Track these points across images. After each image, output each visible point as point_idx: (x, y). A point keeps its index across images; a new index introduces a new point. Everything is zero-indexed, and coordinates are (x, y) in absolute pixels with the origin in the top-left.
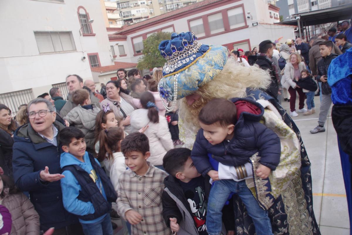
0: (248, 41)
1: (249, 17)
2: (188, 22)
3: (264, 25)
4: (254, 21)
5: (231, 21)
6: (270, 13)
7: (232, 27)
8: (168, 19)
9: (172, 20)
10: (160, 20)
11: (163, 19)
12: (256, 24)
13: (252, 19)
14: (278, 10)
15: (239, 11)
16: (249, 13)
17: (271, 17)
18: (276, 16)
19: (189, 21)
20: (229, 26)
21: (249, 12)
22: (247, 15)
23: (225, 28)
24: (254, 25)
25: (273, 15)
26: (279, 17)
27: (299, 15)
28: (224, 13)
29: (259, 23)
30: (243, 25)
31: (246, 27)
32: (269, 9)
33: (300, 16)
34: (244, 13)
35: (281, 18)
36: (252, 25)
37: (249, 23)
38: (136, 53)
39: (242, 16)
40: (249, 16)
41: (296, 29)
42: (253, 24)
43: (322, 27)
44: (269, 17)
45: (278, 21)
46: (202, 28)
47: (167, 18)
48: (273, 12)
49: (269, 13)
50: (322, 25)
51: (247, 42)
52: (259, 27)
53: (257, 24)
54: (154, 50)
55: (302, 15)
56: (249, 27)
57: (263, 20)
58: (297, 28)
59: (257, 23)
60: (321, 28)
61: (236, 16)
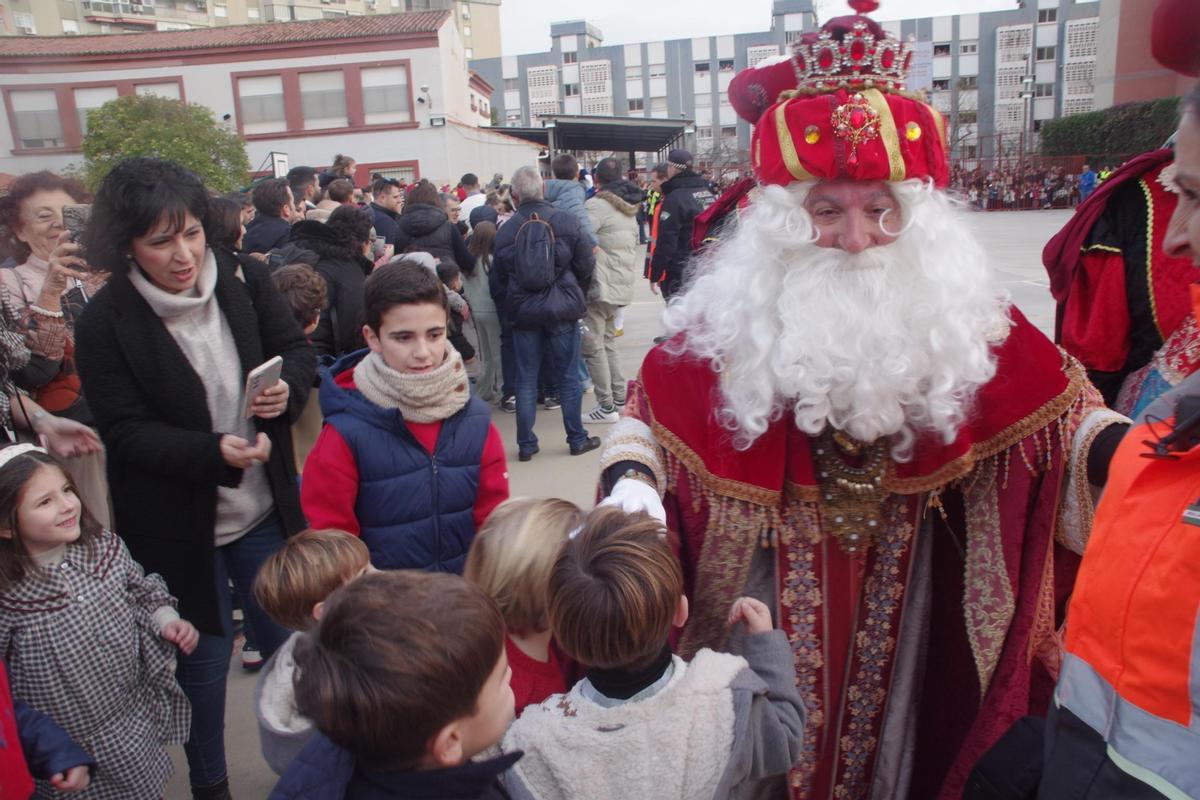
0: (413, 165)
1: (421, 100)
2: (232, 80)
3: (460, 128)
4: (435, 112)
5: (369, 101)
6: (472, 96)
7: (370, 120)
8: (164, 55)
9: (180, 62)
10: (132, 53)
11: (144, 52)
12: (441, 123)
13: (430, 107)
14: (489, 93)
15: (396, 77)
16: (424, 90)
17: (474, 108)
18: (484, 109)
19: (237, 77)
20: (362, 115)
21: (425, 86)
22: (417, 94)
23: (349, 119)
24: (435, 124)
25: (477, 104)
26: (489, 112)
27: (554, 119)
28: (352, 74)
29: (449, 121)
30: (404, 118)
31: (413, 125)
32: (470, 86)
33: (556, 122)
34: (409, 87)
35: (493, 115)
36: (429, 122)
37: (422, 115)
38: (23, 147)
39: (403, 94)
40: (423, 96)
41: (542, 154)
42: (431, 120)
43: (590, 157)
44: (469, 107)
45: (487, 123)
46: (278, 107)
47: (162, 51)
48: (478, 96)
49: (470, 97)
50: (592, 153)
51: (411, 169)
52: (447, 130)
53: (444, 122)
54: (137, 149)
55: (560, 120)
56: (421, 126)
57: (457, 115)
58: (547, 152)
59: (444, 120)
60: (587, 159)
61: (384, 90)
